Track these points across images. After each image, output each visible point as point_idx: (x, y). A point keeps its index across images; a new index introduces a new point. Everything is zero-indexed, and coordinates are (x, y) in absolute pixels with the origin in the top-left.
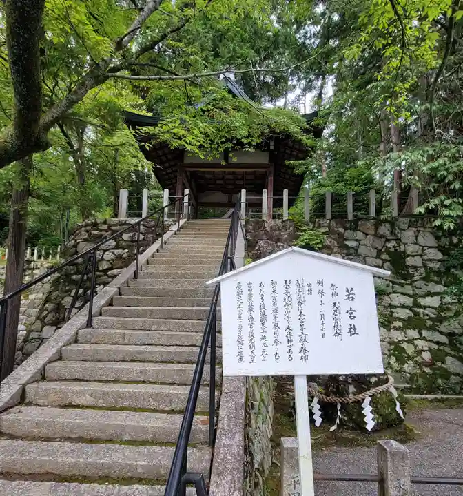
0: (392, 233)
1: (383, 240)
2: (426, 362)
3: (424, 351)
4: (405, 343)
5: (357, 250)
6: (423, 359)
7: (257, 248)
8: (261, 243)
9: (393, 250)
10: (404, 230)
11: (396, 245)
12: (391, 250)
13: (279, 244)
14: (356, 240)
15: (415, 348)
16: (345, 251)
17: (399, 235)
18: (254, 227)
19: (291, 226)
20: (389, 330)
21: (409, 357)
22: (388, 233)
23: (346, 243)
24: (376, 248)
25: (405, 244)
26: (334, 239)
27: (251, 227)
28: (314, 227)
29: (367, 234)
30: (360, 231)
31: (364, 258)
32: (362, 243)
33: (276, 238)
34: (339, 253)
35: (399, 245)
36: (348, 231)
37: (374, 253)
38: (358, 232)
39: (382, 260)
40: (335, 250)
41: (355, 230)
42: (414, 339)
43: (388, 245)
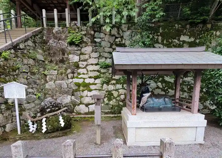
0: (118, 33)
1: (114, 38)
2: (121, 99)
3: (122, 94)
4: (114, 91)
5: (100, 44)
6: (121, 98)
7: (48, 44)
8: (51, 41)
9: (119, 43)
10: (125, 31)
11: (121, 40)
12: (117, 43)
13: (60, 41)
14: (100, 38)
15: (119, 93)
16: (94, 45)
17: (122, 34)
18: (47, 32)
19: (66, 31)
20: (108, 85)
21: (114, 98)
22: (116, 34)
23: (95, 40)
24: (110, 42)
25: (125, 39)
26: (89, 38)
27: (45, 32)
28: (79, 31)
29: (106, 35)
30: (102, 32)
31: (104, 48)
32: (103, 40)
33: (59, 38)
34: (91, 46)
35: (122, 40)
36: (97, 33)
37: (109, 45)
38: (101, 33)
39: (113, 49)
40: (89, 44)
41: (100, 32)
42: (119, 89)
43: (117, 40)
